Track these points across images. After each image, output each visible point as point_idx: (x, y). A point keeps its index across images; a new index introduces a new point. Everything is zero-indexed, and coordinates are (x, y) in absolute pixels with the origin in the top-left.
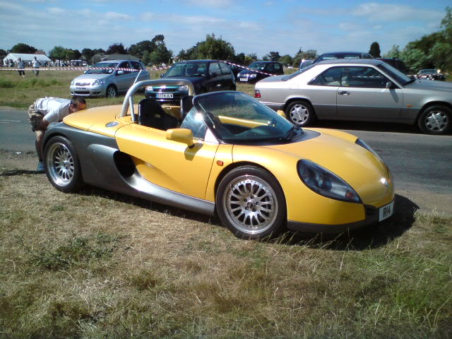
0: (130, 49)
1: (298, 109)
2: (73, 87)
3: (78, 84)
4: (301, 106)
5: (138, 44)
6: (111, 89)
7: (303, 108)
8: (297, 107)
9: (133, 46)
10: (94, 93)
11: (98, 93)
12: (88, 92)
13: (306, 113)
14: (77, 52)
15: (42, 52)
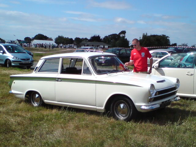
0: (104, 38)
5: (109, 36)
9: (106, 37)
14: (71, 39)
15: (51, 39)
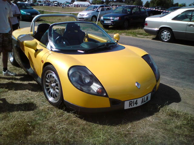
1: (165, 33)
2: (78, 16)
3: (80, 15)
4: (167, 31)
6: (94, 18)
7: (168, 32)
8: (165, 31)
10: (86, 19)
11: (88, 19)
12: (83, 19)
13: (169, 35)
